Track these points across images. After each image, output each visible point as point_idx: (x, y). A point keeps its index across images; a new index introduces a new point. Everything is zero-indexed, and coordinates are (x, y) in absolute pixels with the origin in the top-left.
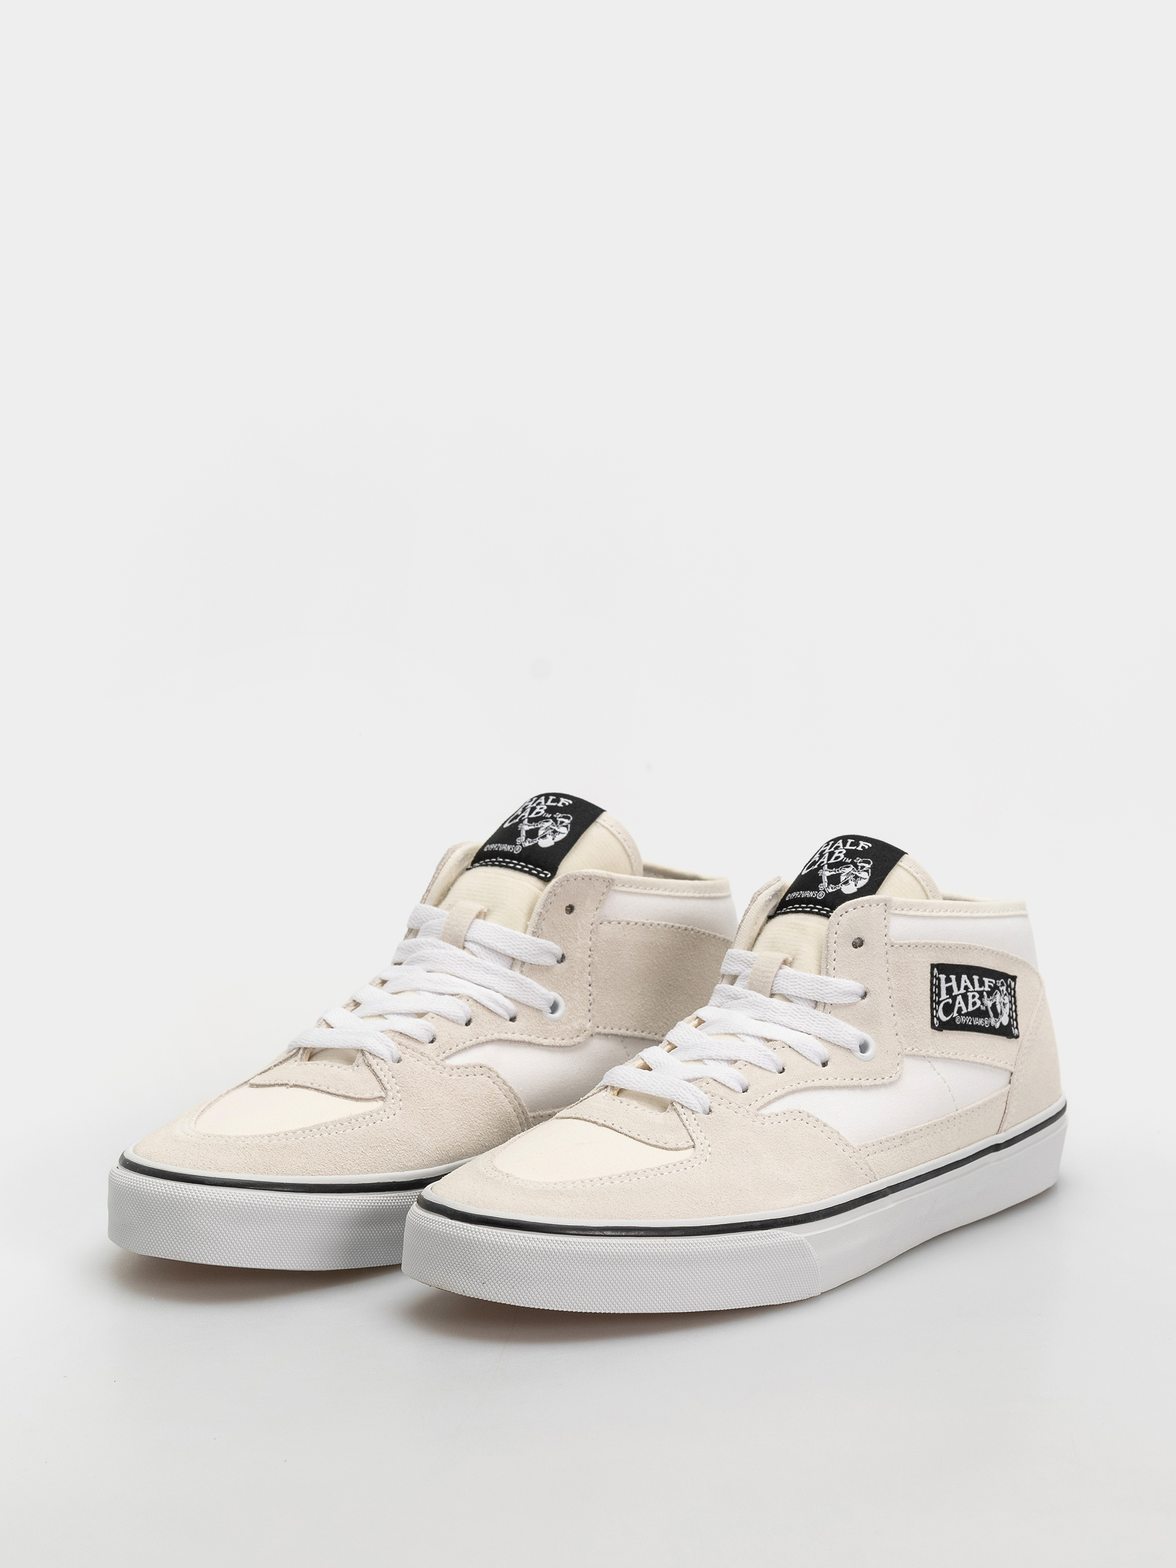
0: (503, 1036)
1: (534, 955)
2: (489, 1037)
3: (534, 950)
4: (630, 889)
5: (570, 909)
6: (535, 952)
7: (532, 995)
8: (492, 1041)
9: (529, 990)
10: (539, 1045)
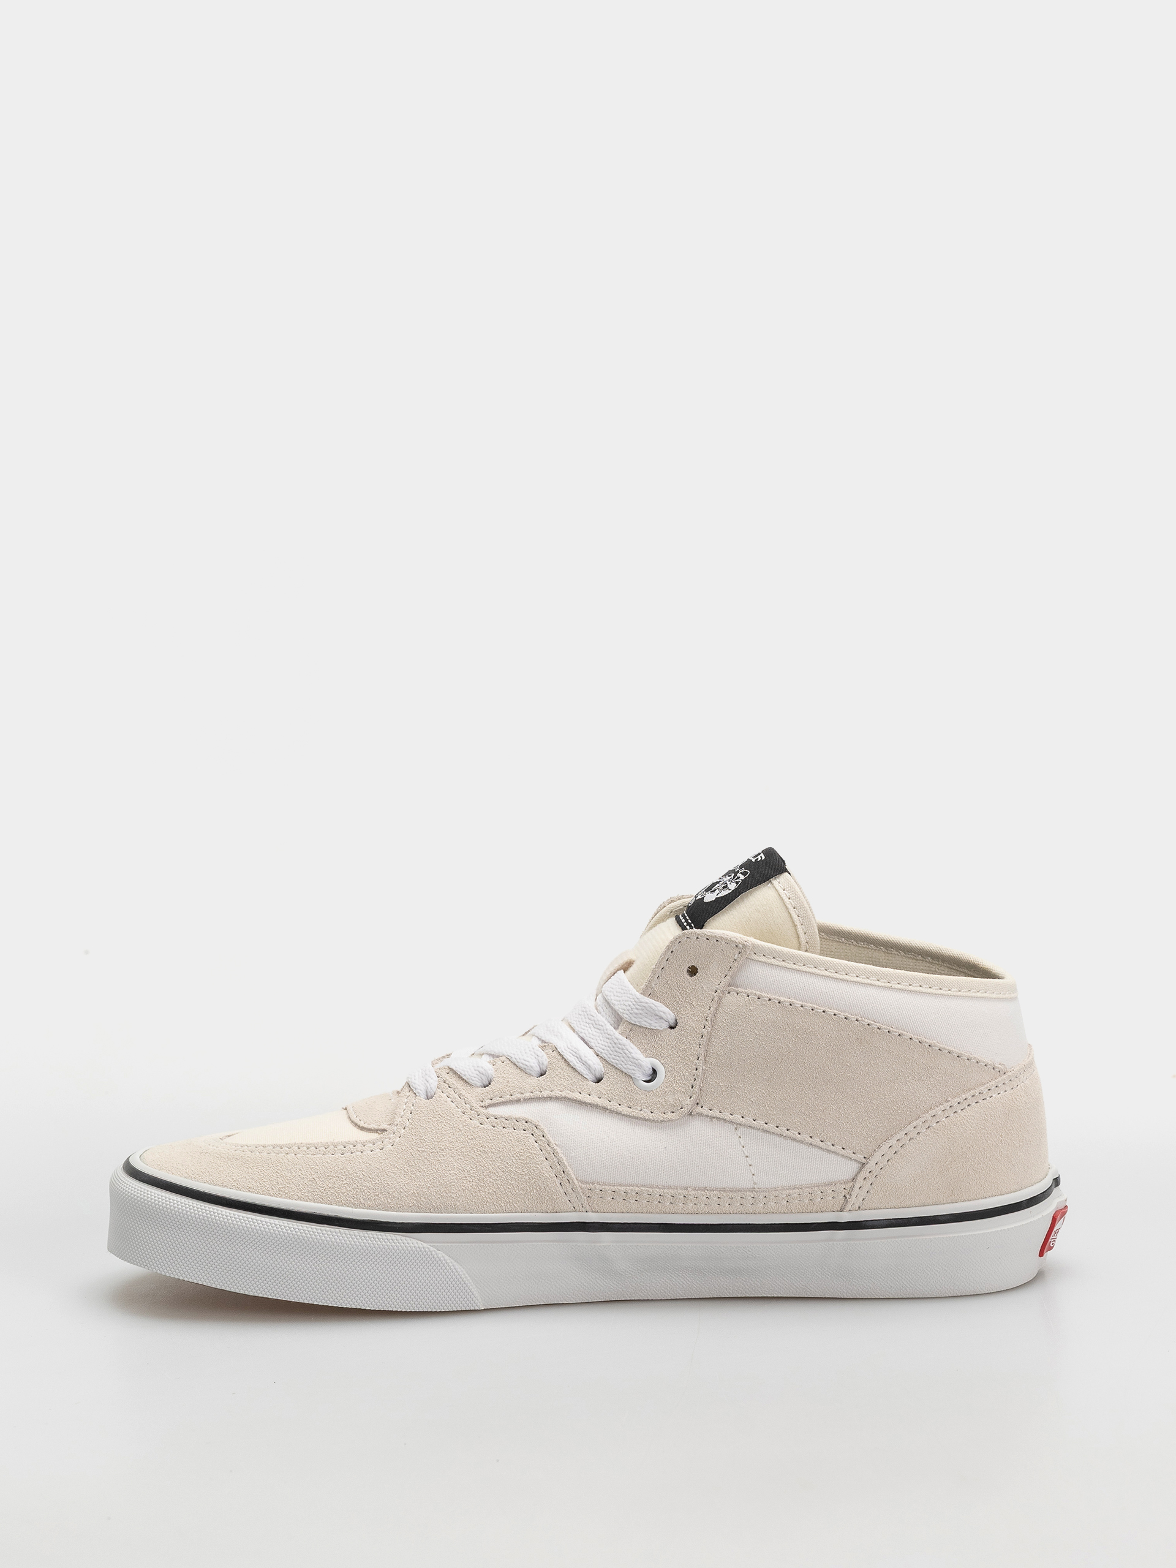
0: (576, 1096)
1: (636, 1014)
2: (558, 1093)
3: (637, 1009)
4: (773, 961)
5: (693, 971)
6: (636, 1011)
7: (623, 1057)
8: (557, 1099)
9: (621, 1051)
10: (617, 1113)
